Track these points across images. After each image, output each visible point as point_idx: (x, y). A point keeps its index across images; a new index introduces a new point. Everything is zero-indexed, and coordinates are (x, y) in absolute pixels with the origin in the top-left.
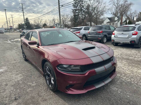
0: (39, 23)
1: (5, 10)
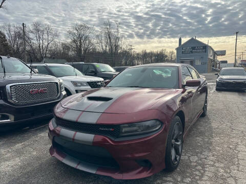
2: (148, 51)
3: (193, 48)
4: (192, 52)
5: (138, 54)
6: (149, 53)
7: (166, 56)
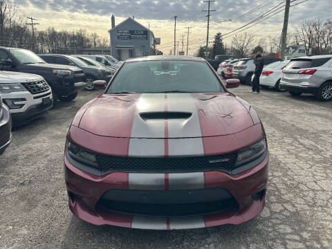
0: (245, 45)
1: (175, 17)
2: (58, 30)
3: (132, 32)
4: (130, 38)
5: (41, 34)
6: (60, 34)
7: (88, 40)
